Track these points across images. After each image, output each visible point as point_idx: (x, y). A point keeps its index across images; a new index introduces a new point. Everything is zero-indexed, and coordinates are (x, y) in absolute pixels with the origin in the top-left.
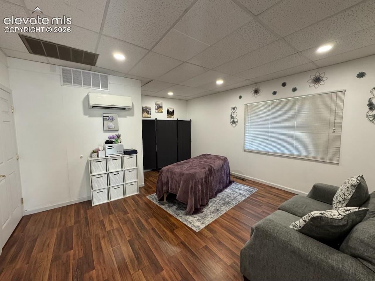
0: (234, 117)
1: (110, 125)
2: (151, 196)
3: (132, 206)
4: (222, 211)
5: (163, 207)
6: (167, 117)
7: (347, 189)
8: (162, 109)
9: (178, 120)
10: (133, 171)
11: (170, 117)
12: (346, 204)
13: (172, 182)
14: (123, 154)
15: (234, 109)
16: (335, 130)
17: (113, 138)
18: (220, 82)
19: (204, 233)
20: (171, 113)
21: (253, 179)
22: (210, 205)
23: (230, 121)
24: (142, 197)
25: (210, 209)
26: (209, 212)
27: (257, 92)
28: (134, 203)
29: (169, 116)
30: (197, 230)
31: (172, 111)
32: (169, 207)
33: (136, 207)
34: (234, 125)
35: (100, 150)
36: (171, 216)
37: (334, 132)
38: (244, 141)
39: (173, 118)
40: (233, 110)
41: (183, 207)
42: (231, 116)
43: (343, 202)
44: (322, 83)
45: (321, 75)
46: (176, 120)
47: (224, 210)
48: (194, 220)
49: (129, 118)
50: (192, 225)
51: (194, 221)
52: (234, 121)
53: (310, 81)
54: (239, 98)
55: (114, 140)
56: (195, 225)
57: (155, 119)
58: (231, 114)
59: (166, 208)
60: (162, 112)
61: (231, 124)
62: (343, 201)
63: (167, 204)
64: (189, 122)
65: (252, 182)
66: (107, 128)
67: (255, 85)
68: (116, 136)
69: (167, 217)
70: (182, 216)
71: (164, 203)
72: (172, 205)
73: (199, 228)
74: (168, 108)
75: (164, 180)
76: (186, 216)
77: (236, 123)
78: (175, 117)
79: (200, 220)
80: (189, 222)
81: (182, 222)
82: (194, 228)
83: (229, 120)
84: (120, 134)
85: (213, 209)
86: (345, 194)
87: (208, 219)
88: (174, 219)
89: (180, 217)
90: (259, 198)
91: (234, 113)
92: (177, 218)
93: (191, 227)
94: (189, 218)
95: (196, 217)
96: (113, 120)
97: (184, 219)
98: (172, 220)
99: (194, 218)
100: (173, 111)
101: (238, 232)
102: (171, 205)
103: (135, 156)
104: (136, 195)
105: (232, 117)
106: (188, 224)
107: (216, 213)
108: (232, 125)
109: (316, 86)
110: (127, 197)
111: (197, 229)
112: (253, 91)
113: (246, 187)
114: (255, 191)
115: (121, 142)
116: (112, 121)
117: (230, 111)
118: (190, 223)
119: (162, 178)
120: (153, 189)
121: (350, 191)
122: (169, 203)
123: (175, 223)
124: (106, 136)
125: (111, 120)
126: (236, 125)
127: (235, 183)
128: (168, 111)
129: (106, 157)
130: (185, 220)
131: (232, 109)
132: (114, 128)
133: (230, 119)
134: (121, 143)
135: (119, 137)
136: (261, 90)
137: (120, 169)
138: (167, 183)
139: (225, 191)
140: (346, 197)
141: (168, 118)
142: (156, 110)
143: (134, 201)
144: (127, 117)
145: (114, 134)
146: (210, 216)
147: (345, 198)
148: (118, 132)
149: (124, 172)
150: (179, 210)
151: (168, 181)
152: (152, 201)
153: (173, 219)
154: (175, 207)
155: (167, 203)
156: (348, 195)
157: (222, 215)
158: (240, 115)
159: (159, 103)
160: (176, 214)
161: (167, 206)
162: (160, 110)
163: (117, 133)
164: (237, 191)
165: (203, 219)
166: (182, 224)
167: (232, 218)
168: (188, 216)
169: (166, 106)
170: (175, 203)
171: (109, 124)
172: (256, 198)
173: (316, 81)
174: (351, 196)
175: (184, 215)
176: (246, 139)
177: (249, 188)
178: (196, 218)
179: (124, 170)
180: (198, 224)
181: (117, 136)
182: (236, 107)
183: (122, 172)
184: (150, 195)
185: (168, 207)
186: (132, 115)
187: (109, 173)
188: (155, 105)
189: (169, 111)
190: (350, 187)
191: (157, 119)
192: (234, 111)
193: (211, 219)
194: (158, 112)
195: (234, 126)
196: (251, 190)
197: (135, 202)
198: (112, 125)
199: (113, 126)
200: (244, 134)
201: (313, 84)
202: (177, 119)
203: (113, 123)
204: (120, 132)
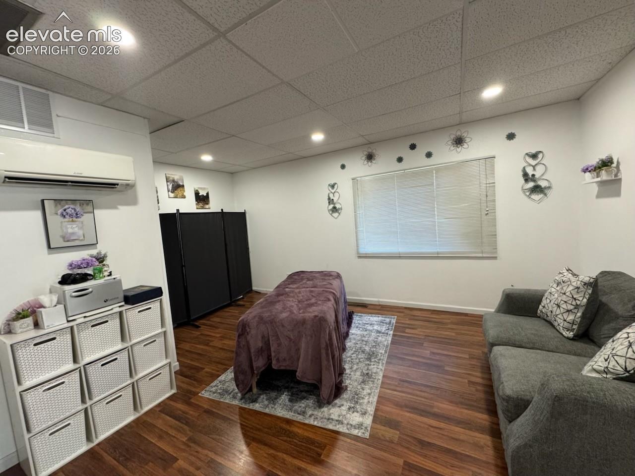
0: (335, 201)
1: (70, 231)
2: (214, 389)
3: (172, 432)
4: (375, 373)
5: (257, 407)
6: (195, 207)
7: (576, 290)
8: (184, 191)
9: (224, 211)
10: (155, 340)
11: (203, 208)
12: (581, 312)
13: (279, 345)
14: (123, 303)
15: (333, 186)
16: (488, 211)
17: (88, 265)
18: (318, 137)
19: (380, 434)
20: (202, 199)
21: (379, 301)
22: (349, 369)
23: (328, 208)
24: (190, 398)
25: (354, 377)
26: (356, 384)
27: (371, 159)
28: (177, 422)
29: (201, 205)
30: (363, 433)
31: (205, 195)
32: (273, 400)
33: (188, 432)
34: (336, 215)
35: (44, 307)
36: (288, 422)
37: (487, 214)
38: (357, 240)
39: (209, 208)
40: (330, 189)
41: (302, 391)
42: (329, 199)
43: (576, 311)
44: (465, 146)
45: (463, 135)
46: (220, 211)
47: (378, 370)
48: (344, 413)
49: (123, 210)
50: (349, 426)
51: (345, 415)
52: (334, 208)
53: (450, 143)
54: (340, 169)
55: (89, 271)
56: (354, 423)
57: (176, 212)
58: (329, 196)
59: (267, 406)
60: (184, 197)
61: (331, 212)
62: (575, 308)
63: (262, 396)
64: (243, 215)
65: (379, 308)
66: (61, 240)
67: (369, 145)
68: (94, 259)
69: (281, 428)
70: (314, 413)
71: (255, 397)
72: (276, 394)
73: (366, 428)
74: (196, 189)
75: (256, 343)
76: (322, 410)
77: (340, 211)
78: (214, 206)
79: (353, 407)
80: (337, 421)
81: (322, 426)
82: (355, 432)
83: (326, 206)
84: (103, 253)
85: (357, 375)
86: (575, 299)
87: (366, 401)
88: (302, 426)
89: (310, 416)
90: (407, 330)
91: (334, 194)
92: (307, 422)
93: (347, 431)
94: (331, 411)
95: (343, 405)
96: (77, 217)
97: (322, 418)
98: (300, 431)
99: (340, 407)
100: (208, 194)
101: (432, 407)
102: (273, 394)
103: (158, 304)
104: (169, 398)
105: (331, 201)
106: (338, 427)
107: (370, 382)
108: (331, 215)
109: (459, 150)
110: (146, 413)
111: (362, 431)
112: (364, 157)
113: (377, 318)
114: (395, 322)
115: (110, 274)
116: (74, 219)
117: (325, 191)
118: (340, 422)
119: (248, 342)
120: (206, 370)
121: (583, 293)
122: (266, 393)
123: (311, 436)
124: (61, 263)
125: (71, 216)
126: (339, 214)
127: (356, 314)
128: (197, 194)
129: (68, 321)
130: (326, 420)
131: (329, 187)
132: (82, 238)
133: (328, 204)
134: (113, 277)
135: (102, 262)
136: (378, 155)
137: (119, 346)
138: (266, 349)
139: (353, 334)
140: (580, 302)
141: (197, 208)
142: (170, 193)
143: (174, 417)
144: (119, 207)
145: (84, 254)
146: (365, 392)
147: (578, 304)
148: (96, 248)
149: (130, 350)
150: (297, 401)
151: (267, 344)
152: (222, 400)
153: (299, 427)
154: (284, 398)
155: (260, 394)
156: (581, 299)
157: (382, 383)
158: (345, 196)
159: (176, 178)
160: (298, 414)
161: (266, 402)
162: (179, 191)
163: (94, 252)
164: (370, 328)
165: (357, 402)
166: (325, 431)
167: (402, 383)
168: (325, 409)
169: (192, 184)
170: (278, 386)
171: (67, 228)
172: (404, 332)
173: (458, 142)
174: (588, 300)
175: (315, 408)
176: (361, 236)
177: (383, 319)
178: (343, 408)
179: (131, 346)
180: (356, 418)
181: (98, 259)
182: (336, 184)
183: (125, 353)
184: (208, 388)
185: (270, 403)
186: (134, 202)
187: (84, 366)
188: (167, 182)
189: (200, 195)
190: (581, 287)
191: (180, 212)
192: (333, 191)
193: (371, 399)
194: (176, 197)
195: (336, 217)
196: (388, 320)
197: (177, 420)
198: (76, 229)
199: (81, 233)
200: (356, 228)
201: (454, 147)
202: (222, 210)
203: (80, 225)
204: (101, 248)
